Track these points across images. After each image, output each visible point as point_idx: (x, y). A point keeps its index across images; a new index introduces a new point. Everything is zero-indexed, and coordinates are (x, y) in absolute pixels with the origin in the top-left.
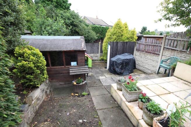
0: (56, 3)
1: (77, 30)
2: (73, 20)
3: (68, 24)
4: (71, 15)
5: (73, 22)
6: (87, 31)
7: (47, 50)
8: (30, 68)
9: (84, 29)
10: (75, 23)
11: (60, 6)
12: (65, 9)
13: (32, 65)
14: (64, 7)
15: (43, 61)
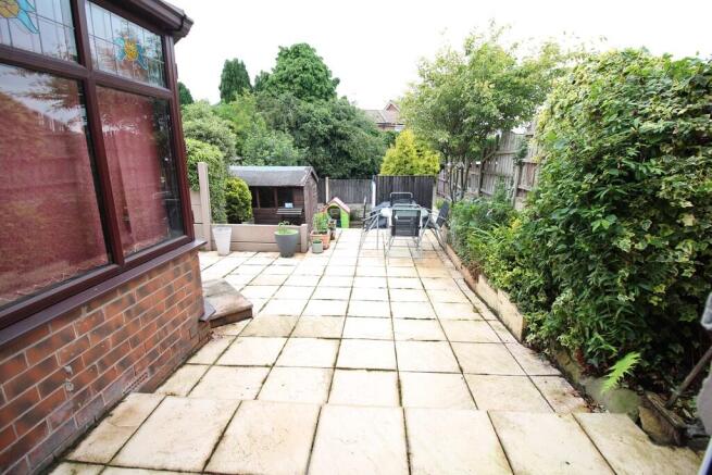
0: (301, 85)
1: (345, 147)
2: (337, 122)
3: (322, 133)
4: (332, 111)
5: (335, 128)
6: (371, 148)
7: (257, 184)
8: (236, 198)
9: (366, 145)
10: (340, 130)
11: (310, 90)
12: (319, 97)
13: (237, 195)
14: (318, 93)
15: (249, 196)
